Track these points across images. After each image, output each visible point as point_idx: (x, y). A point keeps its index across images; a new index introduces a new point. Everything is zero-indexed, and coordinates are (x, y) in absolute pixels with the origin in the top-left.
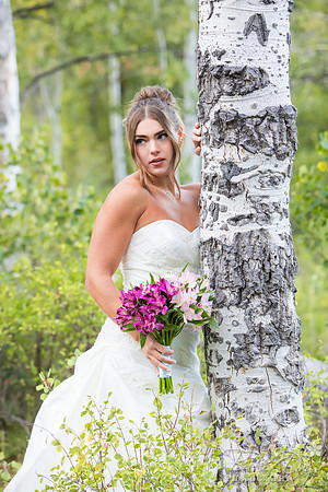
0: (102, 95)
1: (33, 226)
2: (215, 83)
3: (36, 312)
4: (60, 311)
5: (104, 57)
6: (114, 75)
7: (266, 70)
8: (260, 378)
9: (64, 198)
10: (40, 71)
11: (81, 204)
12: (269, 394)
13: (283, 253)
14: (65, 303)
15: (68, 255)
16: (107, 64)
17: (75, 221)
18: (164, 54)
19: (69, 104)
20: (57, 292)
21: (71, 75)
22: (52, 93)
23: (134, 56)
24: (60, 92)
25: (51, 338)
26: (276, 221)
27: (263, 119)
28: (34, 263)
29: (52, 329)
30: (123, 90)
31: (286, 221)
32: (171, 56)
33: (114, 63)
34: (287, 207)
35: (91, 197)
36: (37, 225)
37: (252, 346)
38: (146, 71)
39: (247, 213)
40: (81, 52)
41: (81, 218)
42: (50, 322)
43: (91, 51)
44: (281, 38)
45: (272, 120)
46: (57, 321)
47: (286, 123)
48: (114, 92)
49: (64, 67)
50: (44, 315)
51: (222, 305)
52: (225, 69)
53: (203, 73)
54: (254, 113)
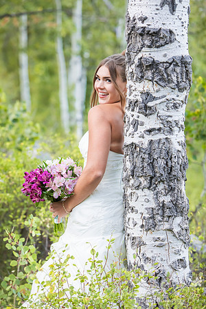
7: (174, 31)
8: (162, 237)
12: (167, 248)
13: (180, 155)
26: (176, 133)
27: (171, 64)
31: (182, 133)
34: (183, 123)
37: (157, 216)
39: (157, 127)
44: (184, 10)
45: (177, 65)
47: (186, 67)
51: (138, 187)
52: (147, 29)
53: (131, 32)
54: (165, 60)
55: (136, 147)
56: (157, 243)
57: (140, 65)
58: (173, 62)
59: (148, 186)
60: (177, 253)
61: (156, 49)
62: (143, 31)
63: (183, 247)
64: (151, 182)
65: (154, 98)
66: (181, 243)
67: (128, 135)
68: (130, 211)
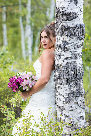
2: (61, 17)
13: (80, 69)
31: (81, 59)
39: (70, 56)
44: (81, 3)
47: (82, 29)
51: (61, 84)
52: (64, 12)
53: (57, 14)
54: (73, 26)
55: (60, 66)
56: (71, 109)
57: (62, 29)
58: (77, 27)
59: (66, 83)
60: (80, 113)
61: (69, 21)
62: (63, 13)
63: (82, 111)
64: (67, 82)
65: (68, 44)
66: (82, 109)
67: (56, 60)
68: (58, 94)
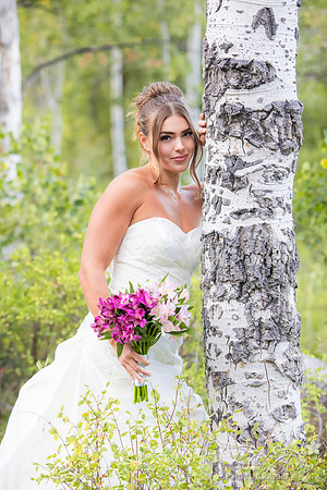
0: (103, 87)
1: (32, 216)
2: (221, 76)
3: (34, 302)
4: (58, 302)
5: (107, 49)
6: (117, 67)
7: (273, 64)
8: (258, 373)
9: (65, 188)
10: (42, 61)
11: (81, 195)
12: (267, 389)
13: (285, 249)
14: (63, 293)
15: (67, 245)
16: (109, 55)
17: (74, 212)
18: (167, 47)
19: (69, 95)
20: (56, 282)
21: (73, 66)
22: (53, 83)
23: (137, 48)
24: (62, 82)
25: (48, 328)
26: (279, 216)
27: (269, 113)
28: (33, 252)
29: (50, 319)
30: (125, 82)
31: (289, 217)
32: (175, 49)
33: (117, 54)
34: (290, 202)
35: (92, 188)
36: (37, 215)
37: (250, 341)
38: (149, 64)
39: (250, 207)
40: (84, 43)
41: (81, 209)
42: (47, 312)
43: (94, 42)
44: (289, 32)
45: (278, 114)
46: (55, 311)
47: (292, 118)
48: (116, 84)
49: (65, 57)
50: (42, 305)
51: (222, 298)
52: (232, 62)
53: (209, 66)
54: (260, 107)
55: (218, 237)
56: (251, 381)
57: (224, 115)
58: (272, 110)
59: (237, 295)
60: (282, 395)
61: (246, 91)
62: (227, 64)
63: (291, 387)
64: (241, 290)
65: (245, 165)
66: (288, 381)
67: (207, 219)
68: (211, 333)
